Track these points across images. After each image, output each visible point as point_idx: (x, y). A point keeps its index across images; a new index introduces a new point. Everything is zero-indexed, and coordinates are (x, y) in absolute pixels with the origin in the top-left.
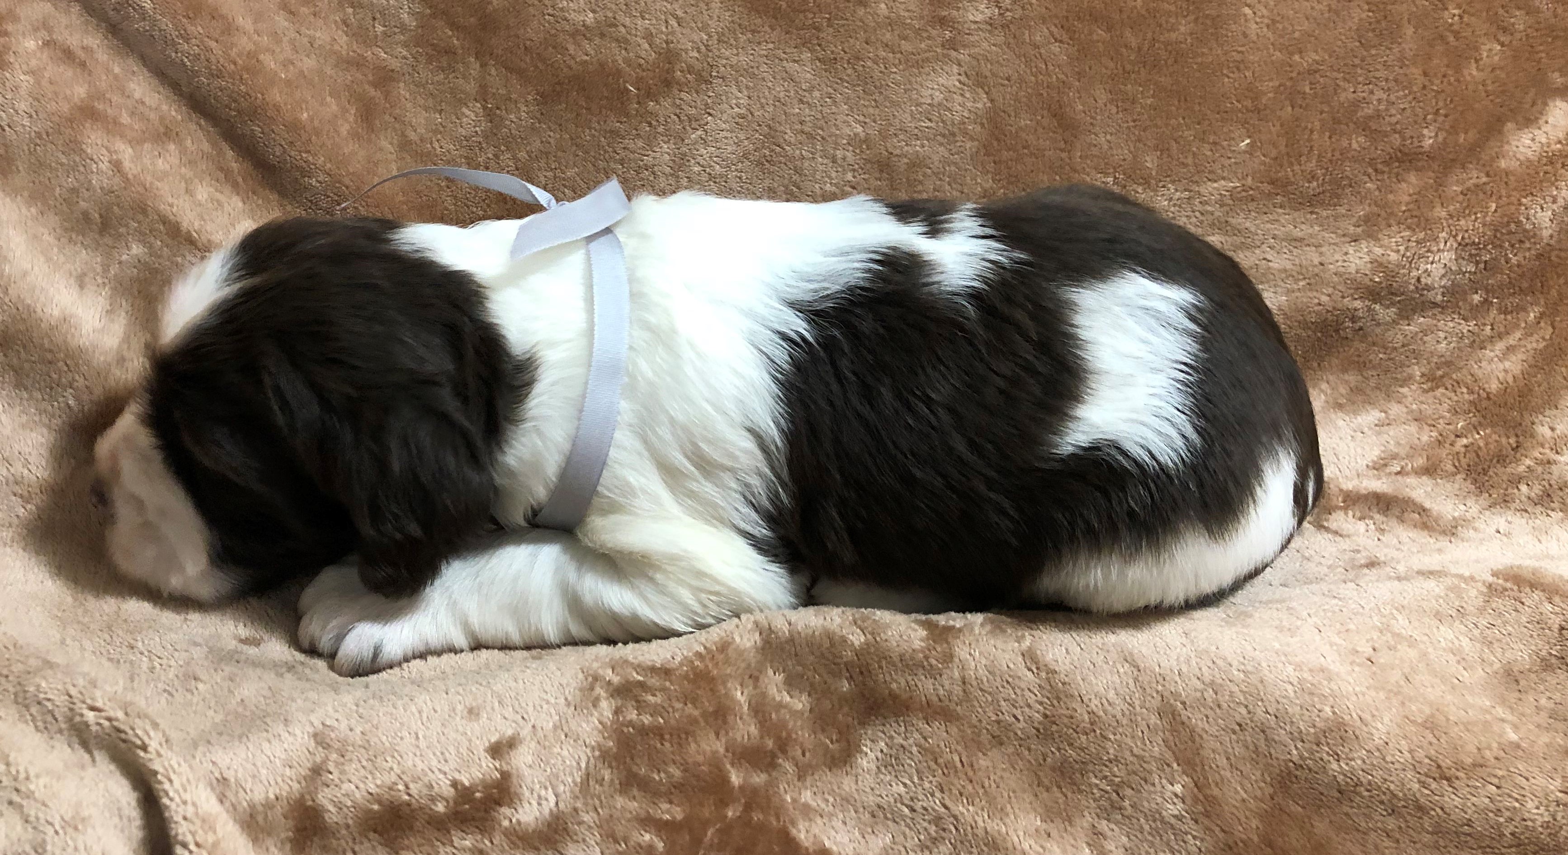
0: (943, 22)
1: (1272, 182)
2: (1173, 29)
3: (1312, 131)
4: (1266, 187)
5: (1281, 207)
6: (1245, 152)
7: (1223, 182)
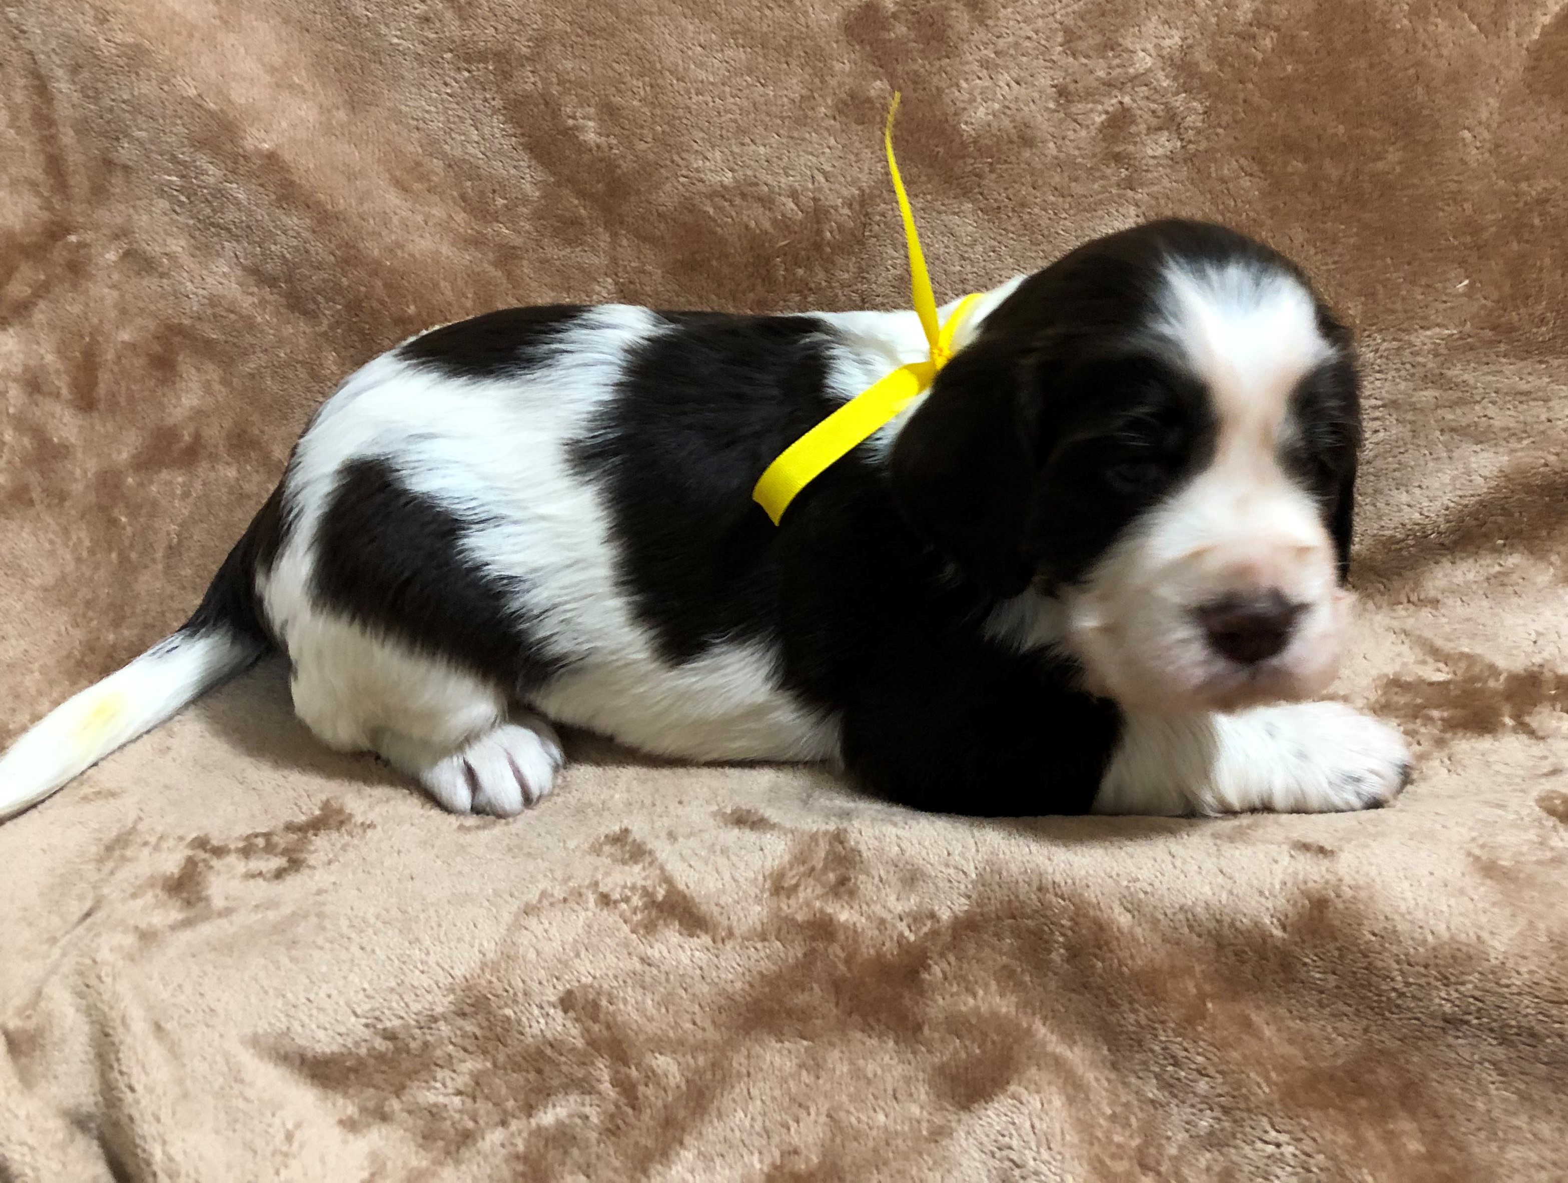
0: (1117, 158)
1: (1493, 328)
2: (1379, 157)
3: (1541, 270)
4: (1488, 334)
5: (1505, 356)
6: (1464, 295)
7: (1437, 330)
